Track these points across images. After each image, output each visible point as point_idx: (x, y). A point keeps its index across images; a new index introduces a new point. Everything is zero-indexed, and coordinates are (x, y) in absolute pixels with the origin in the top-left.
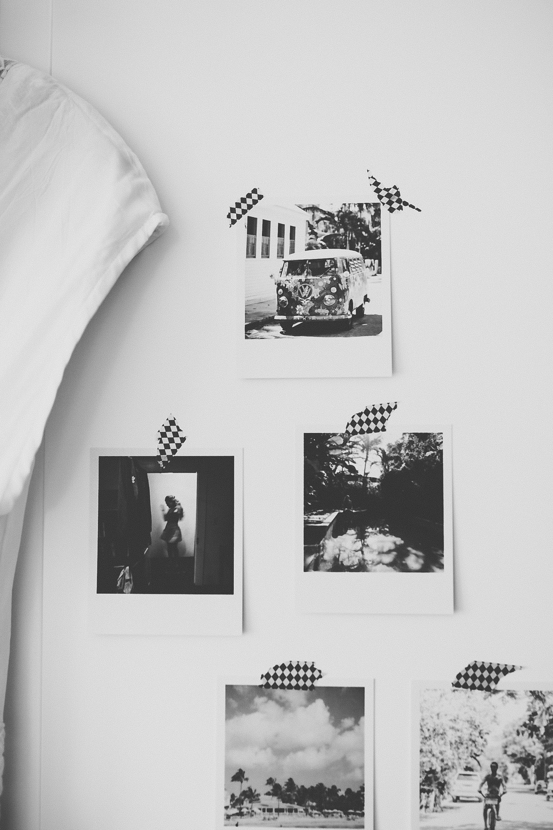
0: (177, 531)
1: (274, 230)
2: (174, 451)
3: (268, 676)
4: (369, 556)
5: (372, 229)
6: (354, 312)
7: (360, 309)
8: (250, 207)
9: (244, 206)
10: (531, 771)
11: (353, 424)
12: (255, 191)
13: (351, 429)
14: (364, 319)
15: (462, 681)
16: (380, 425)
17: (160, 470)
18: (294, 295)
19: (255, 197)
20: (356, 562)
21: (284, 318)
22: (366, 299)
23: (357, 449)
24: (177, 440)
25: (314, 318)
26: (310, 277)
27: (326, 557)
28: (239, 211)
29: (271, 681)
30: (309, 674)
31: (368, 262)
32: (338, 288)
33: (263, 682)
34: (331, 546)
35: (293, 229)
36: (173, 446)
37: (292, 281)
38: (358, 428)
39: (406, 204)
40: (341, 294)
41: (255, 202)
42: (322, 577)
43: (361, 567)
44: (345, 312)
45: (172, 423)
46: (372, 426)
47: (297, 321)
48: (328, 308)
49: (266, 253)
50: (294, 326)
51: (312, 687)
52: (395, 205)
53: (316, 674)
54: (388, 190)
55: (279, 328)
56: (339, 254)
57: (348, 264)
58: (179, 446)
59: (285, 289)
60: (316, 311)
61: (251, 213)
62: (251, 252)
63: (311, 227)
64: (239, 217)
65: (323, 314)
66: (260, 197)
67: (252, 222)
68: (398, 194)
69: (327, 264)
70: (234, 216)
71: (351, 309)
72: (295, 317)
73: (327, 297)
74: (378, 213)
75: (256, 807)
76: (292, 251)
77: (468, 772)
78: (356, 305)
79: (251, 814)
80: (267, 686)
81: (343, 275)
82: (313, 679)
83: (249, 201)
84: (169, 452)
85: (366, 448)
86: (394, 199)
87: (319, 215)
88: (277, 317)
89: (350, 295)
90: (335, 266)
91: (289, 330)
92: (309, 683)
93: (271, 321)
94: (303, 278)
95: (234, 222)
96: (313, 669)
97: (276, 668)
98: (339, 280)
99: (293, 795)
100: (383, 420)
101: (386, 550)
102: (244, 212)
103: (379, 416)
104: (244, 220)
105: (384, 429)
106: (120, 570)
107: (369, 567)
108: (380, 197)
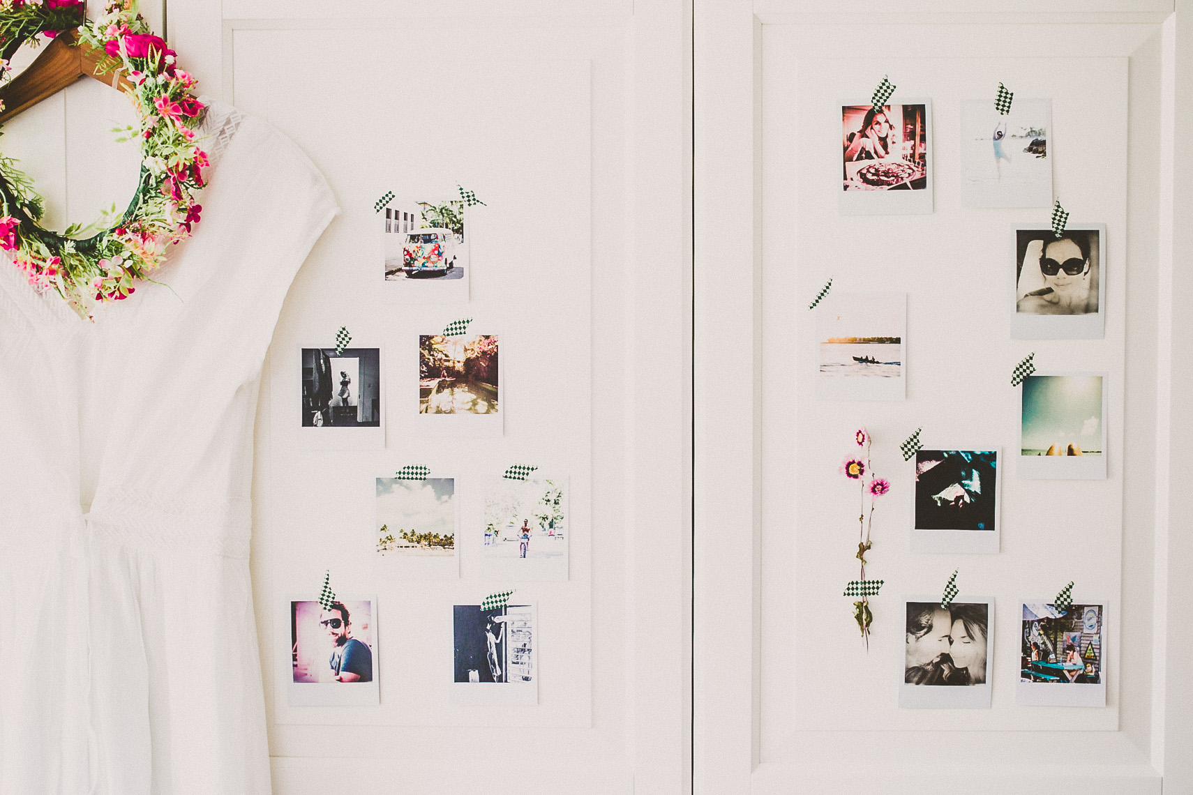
0: (347, 391)
1: (401, 216)
2: (345, 346)
3: (400, 473)
4: (456, 405)
5: (458, 217)
6: (448, 266)
7: (451, 264)
8: (387, 202)
9: (384, 202)
10: (546, 524)
11: (448, 330)
12: (390, 193)
13: (446, 333)
14: (453, 269)
15: (508, 475)
16: (463, 331)
17: (336, 356)
18: (414, 255)
19: (390, 196)
20: (449, 408)
21: (408, 268)
22: (455, 258)
23: (449, 344)
24: (347, 339)
25: (425, 269)
26: (423, 244)
27: (432, 406)
28: (381, 205)
29: (402, 476)
30: (423, 471)
31: (456, 235)
32: (439, 251)
33: (398, 476)
34: (434, 398)
35: (412, 215)
36: (344, 342)
37: (412, 247)
38: (450, 332)
39: (478, 201)
40: (440, 255)
41: (390, 199)
42: (431, 415)
43: (451, 412)
44: (441, 265)
45: (344, 329)
46: (458, 331)
47: (415, 270)
48: (433, 263)
49: (397, 230)
50: (413, 273)
51: (425, 479)
52: (472, 202)
53: (427, 471)
54: (468, 193)
55: (405, 274)
56: (438, 231)
57: (444, 237)
58: (348, 342)
59: (408, 252)
60: (426, 265)
61: (388, 206)
62: (389, 229)
63: (423, 215)
64: (381, 208)
65: (430, 267)
66: (393, 196)
67: (388, 211)
68: (473, 195)
69: (432, 237)
70: (378, 208)
71: (446, 263)
72: (414, 268)
73: (432, 256)
74: (462, 206)
75: (393, 544)
76: (412, 229)
77: (512, 525)
78: (448, 262)
79: (392, 549)
80: (400, 478)
81: (442, 244)
82: (425, 474)
83: (387, 199)
84: (342, 346)
85: (455, 343)
86: (471, 198)
87: (428, 208)
88: (404, 268)
89: (444, 256)
90: (437, 238)
91: (410, 275)
92: (423, 476)
93: (400, 270)
94: (419, 244)
95: (378, 211)
96: (425, 469)
97: (404, 468)
98: (439, 247)
99: (415, 538)
100: (464, 328)
101: (465, 402)
102: (384, 205)
103: (462, 325)
104: (384, 211)
105: (465, 333)
106: (315, 413)
107: (456, 411)
108: (463, 197)
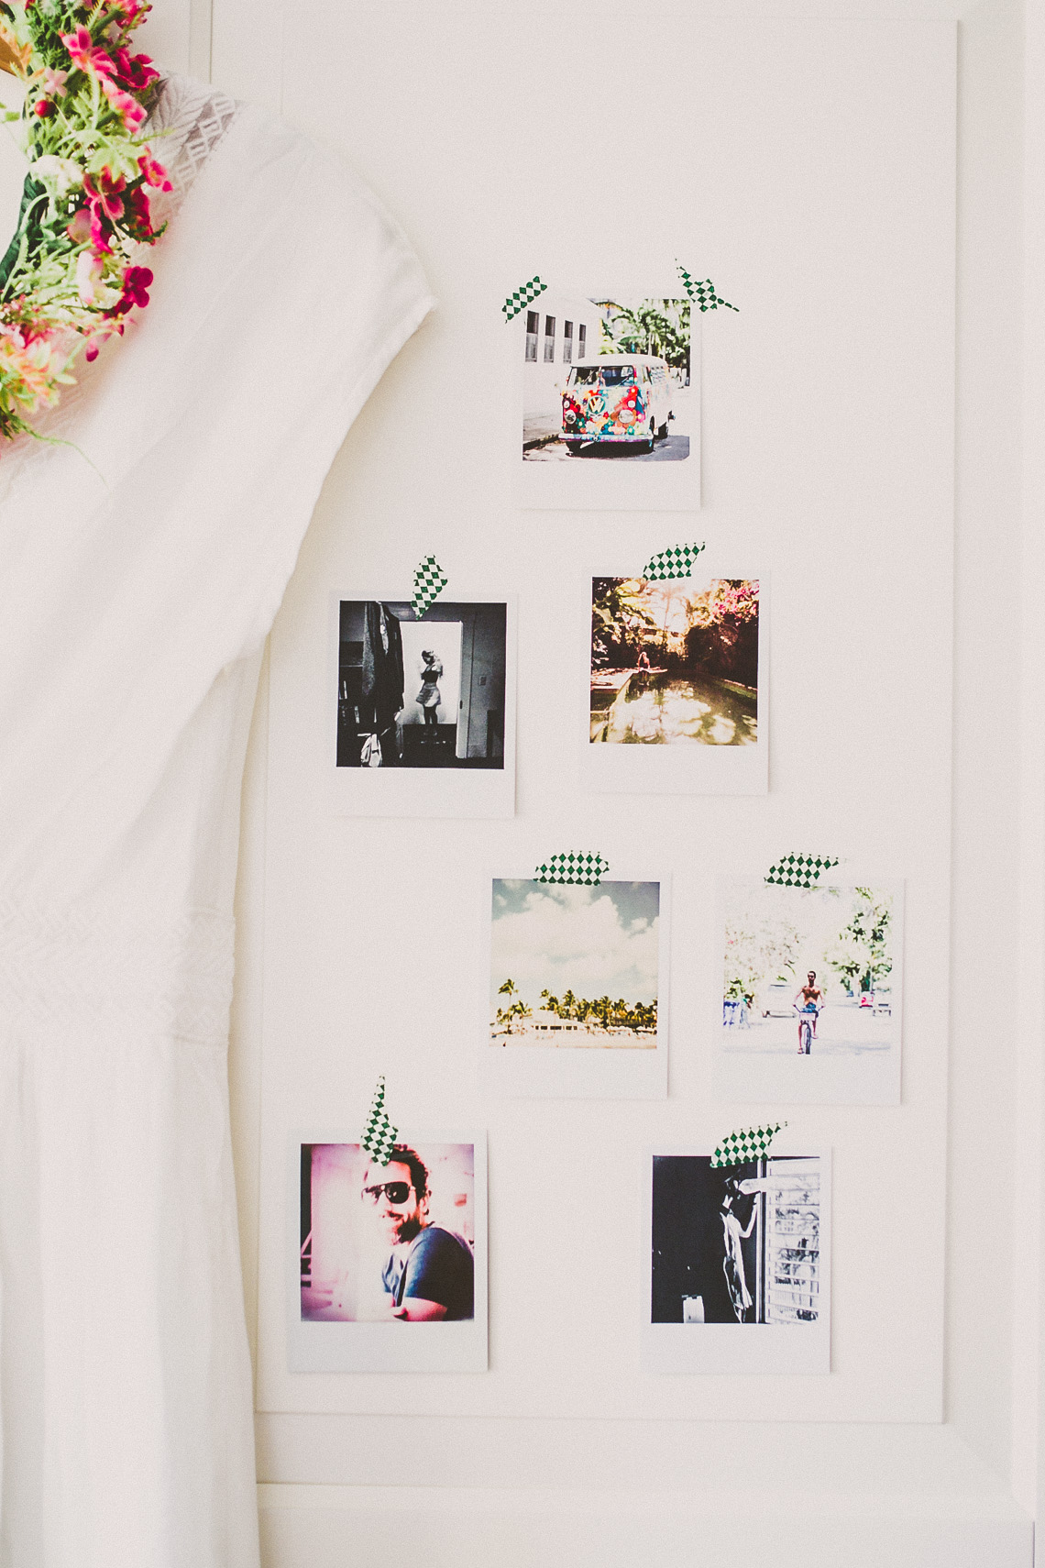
0: (435, 694)
1: (559, 328)
2: (433, 596)
3: (544, 869)
4: (668, 726)
5: (679, 333)
6: (656, 432)
7: (663, 429)
8: (530, 299)
9: (523, 298)
10: (855, 982)
11: (652, 567)
12: (537, 280)
13: (649, 573)
14: (667, 439)
15: (776, 876)
16: (684, 569)
17: (413, 619)
18: (584, 410)
19: (537, 286)
20: (653, 733)
21: (571, 436)
22: (671, 417)
23: (656, 597)
24: (437, 582)
25: (607, 438)
26: (603, 387)
27: (615, 726)
28: (517, 304)
29: (548, 875)
30: (594, 866)
31: (675, 370)
32: (637, 401)
33: (539, 875)
35: (582, 328)
36: (432, 590)
37: (581, 392)
38: (657, 572)
39: (721, 301)
40: (639, 409)
41: (537, 293)
42: (614, 747)
43: (658, 739)
44: (642, 432)
45: (431, 561)
46: (675, 570)
47: (587, 441)
48: (625, 425)
49: (550, 356)
50: (582, 446)
51: (597, 882)
52: (708, 303)
53: (602, 866)
54: (699, 284)
55: (565, 449)
57: (649, 373)
58: (439, 589)
59: (572, 402)
60: (610, 429)
61: (531, 307)
62: (532, 355)
63: (605, 326)
64: (517, 311)
65: (618, 434)
66: (544, 287)
67: (532, 317)
68: (711, 289)
69: (624, 373)
70: (510, 310)
71: (652, 427)
72: (584, 437)
73: (623, 412)
74: (687, 311)
75: (527, 1023)
76: (582, 355)
77: (782, 982)
78: (658, 424)
79: (523, 1031)
80: (543, 880)
81: (643, 387)
82: (598, 871)
83: (530, 292)
84: (426, 597)
85: (667, 596)
86: (707, 295)
87: (616, 312)
88: (562, 435)
89: (649, 412)
90: (634, 374)
91: (576, 449)
92: (593, 877)
93: (554, 439)
94: (594, 388)
95: (510, 316)
96: (598, 860)
97: (554, 859)
98: (638, 392)
99: (573, 1009)
100: (688, 563)
101: (689, 718)
102: (523, 305)
103: (683, 558)
104: (523, 315)
105: (688, 574)
106: (365, 738)
107: (668, 738)
108: (690, 293)
